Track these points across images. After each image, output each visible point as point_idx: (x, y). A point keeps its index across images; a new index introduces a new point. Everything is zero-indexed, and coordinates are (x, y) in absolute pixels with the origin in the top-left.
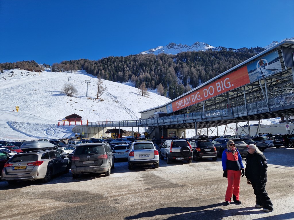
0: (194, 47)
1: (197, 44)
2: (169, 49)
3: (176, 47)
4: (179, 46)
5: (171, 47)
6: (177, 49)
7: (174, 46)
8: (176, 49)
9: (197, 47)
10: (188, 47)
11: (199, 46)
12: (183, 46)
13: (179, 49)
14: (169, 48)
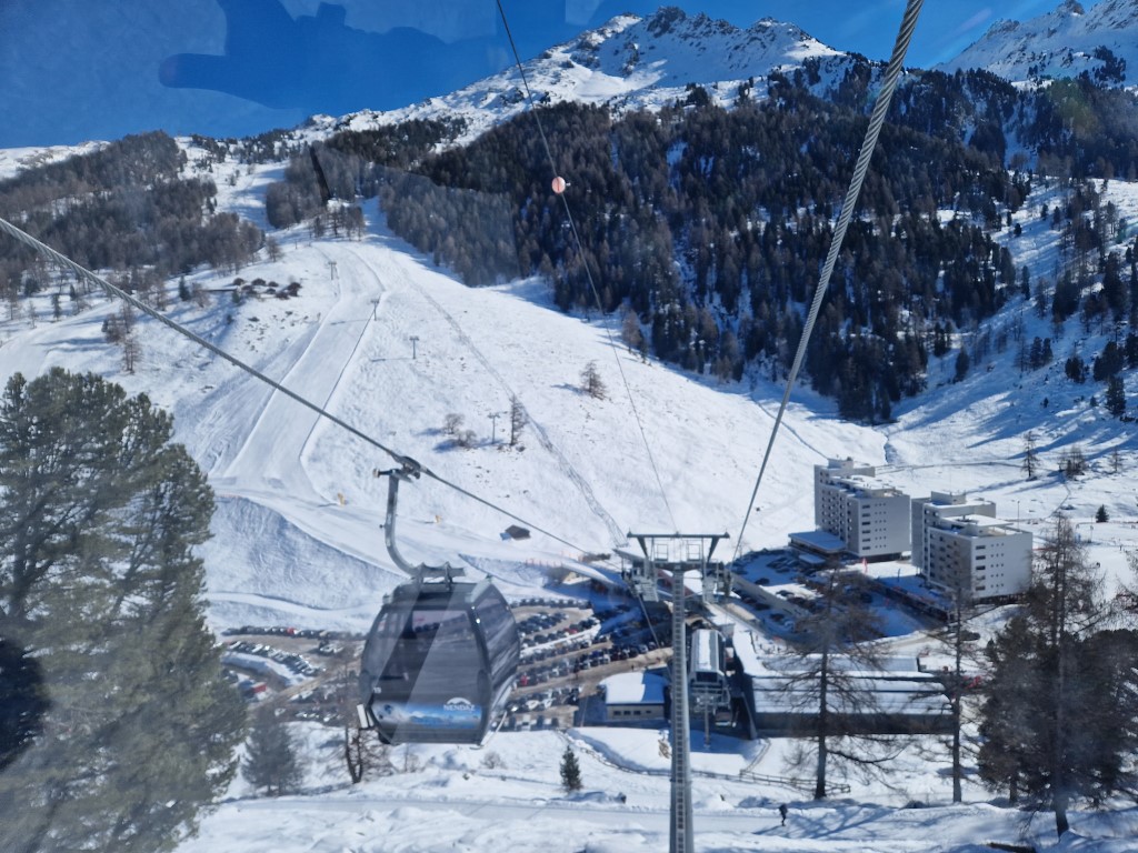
0: (753, 43)
1: (766, 28)
2: (657, 36)
3: (683, 28)
4: (697, 24)
5: (666, 28)
6: (690, 40)
7: (677, 21)
8: (686, 37)
9: (764, 47)
10: (731, 32)
11: (773, 40)
12: (713, 28)
13: (696, 41)
14: (658, 30)
